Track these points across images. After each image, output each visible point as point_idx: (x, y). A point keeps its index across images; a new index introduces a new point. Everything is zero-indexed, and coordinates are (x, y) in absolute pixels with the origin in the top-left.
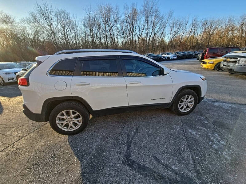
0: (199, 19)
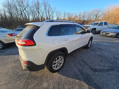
0: (66, 12)
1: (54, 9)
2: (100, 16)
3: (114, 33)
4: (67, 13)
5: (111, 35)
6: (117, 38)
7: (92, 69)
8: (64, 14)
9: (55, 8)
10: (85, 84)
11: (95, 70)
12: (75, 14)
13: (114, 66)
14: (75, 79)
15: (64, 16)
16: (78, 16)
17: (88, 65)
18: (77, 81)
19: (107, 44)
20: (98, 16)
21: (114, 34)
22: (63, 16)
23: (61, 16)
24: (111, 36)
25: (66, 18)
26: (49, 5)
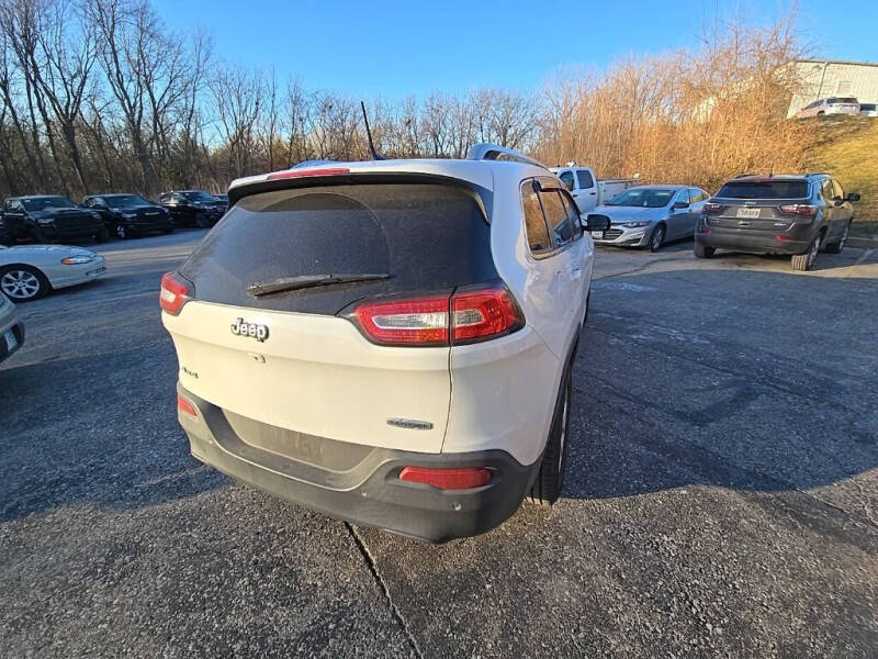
1: (188, 48)
2: (524, 133)
3: (638, 226)
4: (314, 95)
5: (629, 237)
6: (653, 251)
7: (681, 416)
8: (290, 106)
9: (205, 45)
10: (722, 491)
11: (699, 419)
12: (378, 108)
13: (743, 378)
14: (667, 488)
15: (297, 120)
16: (398, 124)
17: (652, 405)
18: (684, 492)
19: (640, 288)
20: (511, 131)
21: (639, 233)
22: (284, 116)
23: (264, 115)
24: (626, 248)
25: (315, 133)
26: (141, 12)
